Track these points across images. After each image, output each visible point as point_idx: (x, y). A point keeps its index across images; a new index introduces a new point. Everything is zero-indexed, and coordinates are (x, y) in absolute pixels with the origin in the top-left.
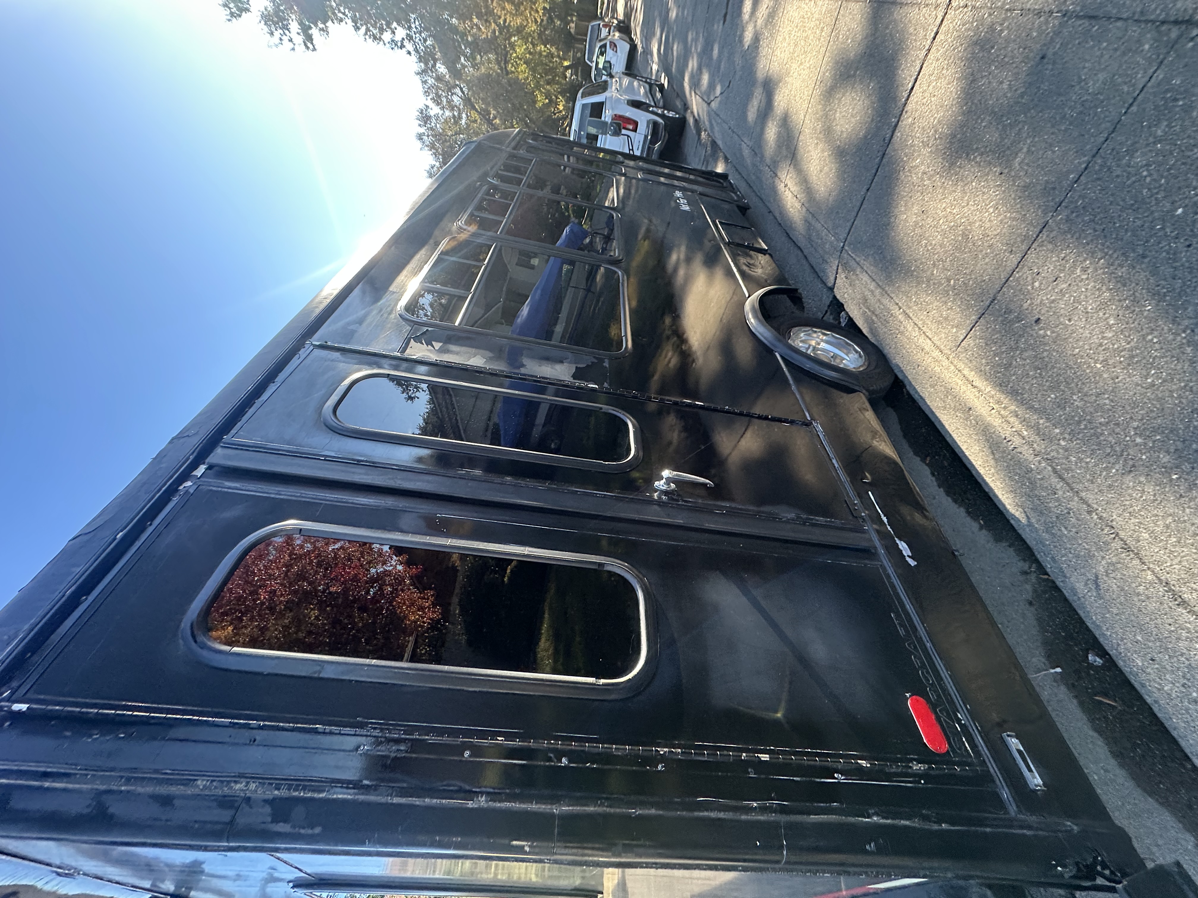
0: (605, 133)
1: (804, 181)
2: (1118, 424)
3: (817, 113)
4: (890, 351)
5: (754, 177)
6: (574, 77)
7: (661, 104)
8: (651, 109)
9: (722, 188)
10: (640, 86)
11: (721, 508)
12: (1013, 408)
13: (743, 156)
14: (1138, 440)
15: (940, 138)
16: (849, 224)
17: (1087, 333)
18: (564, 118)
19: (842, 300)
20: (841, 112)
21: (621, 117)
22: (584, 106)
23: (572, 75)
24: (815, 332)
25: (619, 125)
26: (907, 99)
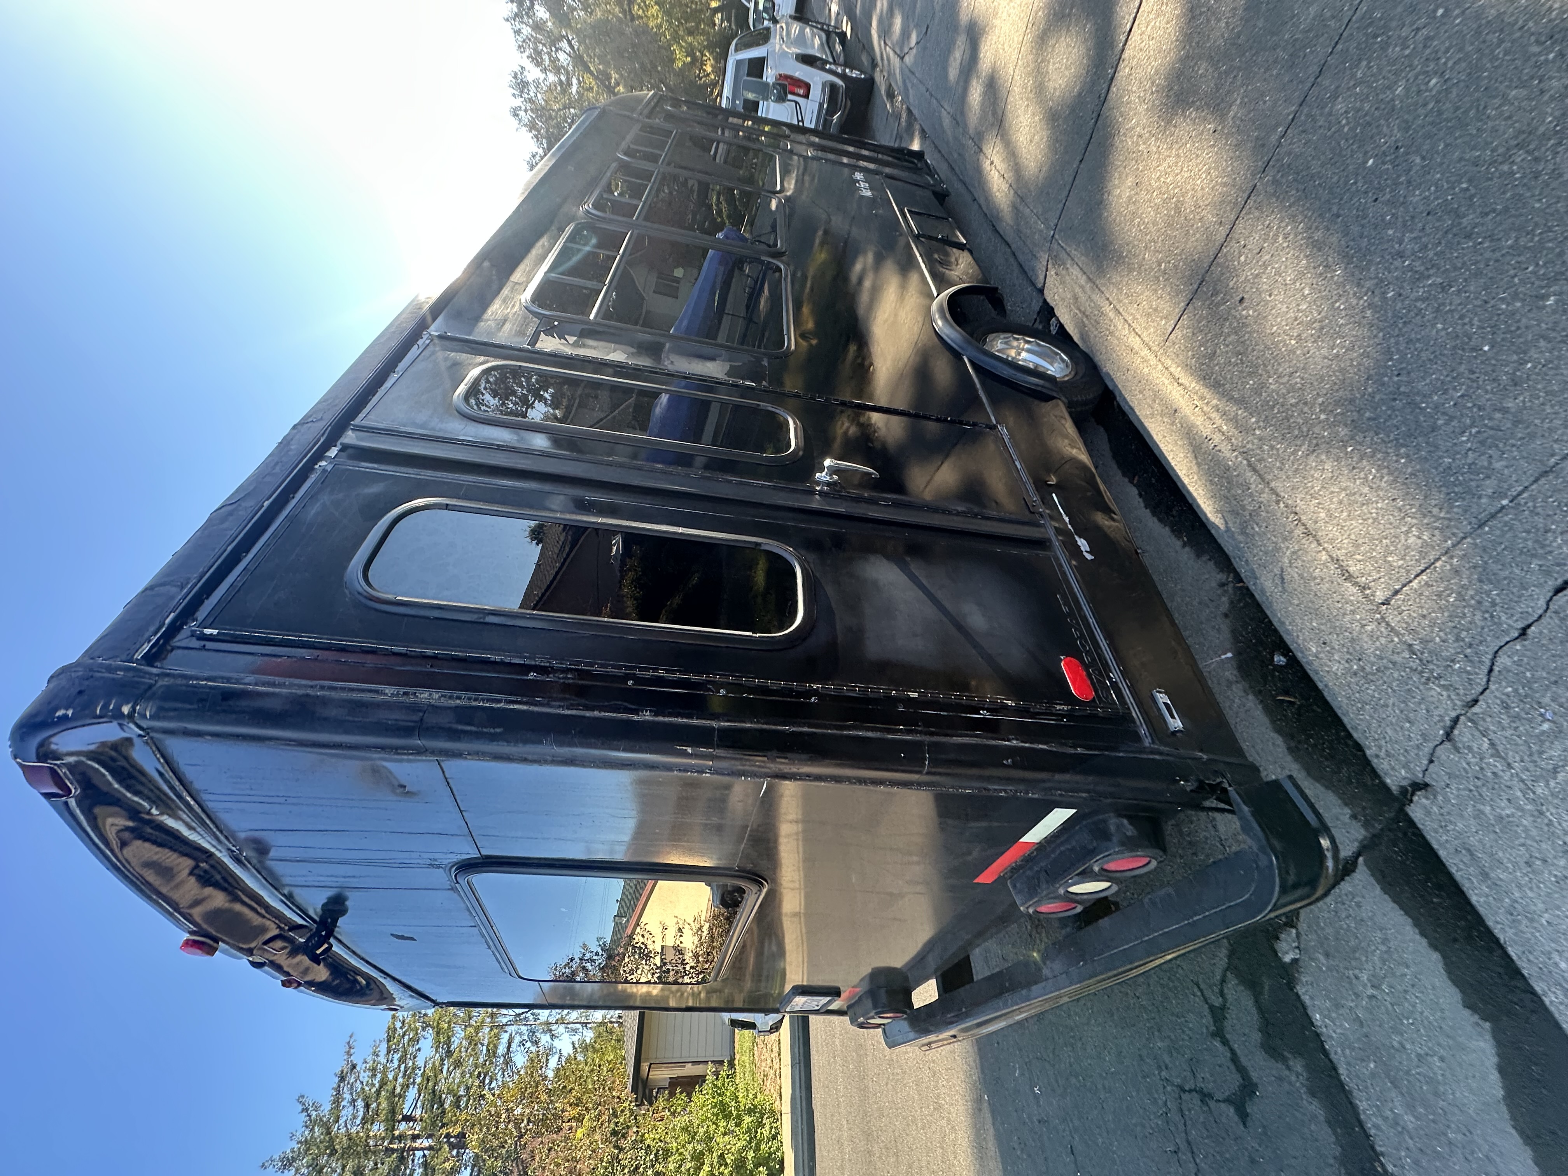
0: (766, 99)
1: (1012, 154)
2: (1305, 403)
3: (1028, 66)
4: (1100, 359)
5: (956, 156)
6: (725, 24)
7: (842, 59)
8: (828, 67)
9: (916, 170)
10: (813, 35)
11: (885, 500)
12: (1215, 402)
13: (942, 126)
14: (1323, 417)
15: (1157, 91)
16: (1060, 206)
17: (1284, 309)
18: (714, 84)
19: (1052, 304)
20: (1054, 64)
21: (787, 77)
22: (739, 63)
23: (722, 22)
24: (1018, 339)
25: (784, 87)
26: (1125, 44)
